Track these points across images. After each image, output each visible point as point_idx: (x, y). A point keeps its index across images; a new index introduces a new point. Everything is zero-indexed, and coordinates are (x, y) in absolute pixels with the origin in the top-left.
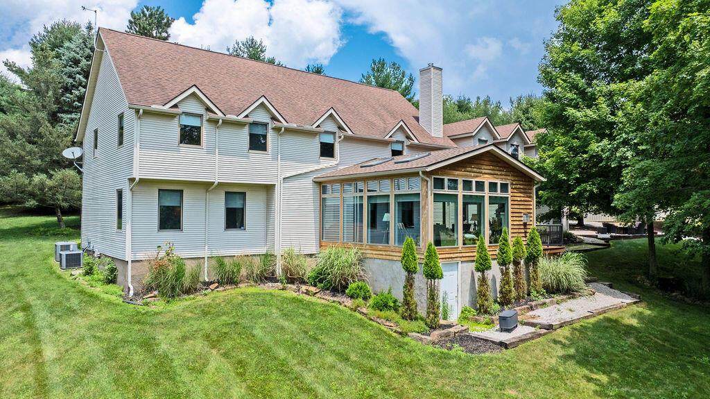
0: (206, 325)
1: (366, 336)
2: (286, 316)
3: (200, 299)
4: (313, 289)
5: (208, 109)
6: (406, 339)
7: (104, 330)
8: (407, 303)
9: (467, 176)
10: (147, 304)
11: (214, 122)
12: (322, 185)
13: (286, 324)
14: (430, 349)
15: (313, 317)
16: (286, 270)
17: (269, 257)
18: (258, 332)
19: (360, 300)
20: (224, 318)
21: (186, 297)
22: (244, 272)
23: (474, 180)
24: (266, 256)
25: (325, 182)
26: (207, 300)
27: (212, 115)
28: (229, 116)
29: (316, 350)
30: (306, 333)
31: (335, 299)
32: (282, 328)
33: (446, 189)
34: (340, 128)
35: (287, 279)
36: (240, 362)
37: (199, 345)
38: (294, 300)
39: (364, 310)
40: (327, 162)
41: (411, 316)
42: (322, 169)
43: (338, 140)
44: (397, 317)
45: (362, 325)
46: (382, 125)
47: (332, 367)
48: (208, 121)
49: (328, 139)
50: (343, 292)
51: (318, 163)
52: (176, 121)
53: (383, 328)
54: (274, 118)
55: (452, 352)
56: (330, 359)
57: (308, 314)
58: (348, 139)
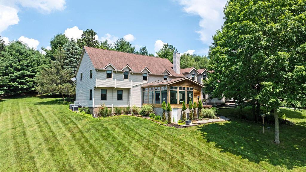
0: (114, 122)
1: (152, 125)
2: (133, 121)
3: (111, 117)
4: (140, 116)
5: (114, 69)
6: (162, 125)
7: (90, 123)
8: (163, 118)
9: (180, 86)
10: (99, 118)
11: (115, 72)
12: (143, 88)
13: (133, 122)
14: (167, 127)
15: (140, 121)
16: (133, 111)
17: (129, 108)
18: (127, 124)
19: (152, 118)
20: (118, 121)
21: (108, 117)
22: (122, 111)
23: (182, 87)
24: (128, 107)
25: (144, 87)
26: (113, 117)
27: (114, 70)
28: (119, 70)
29: (140, 127)
30: (138, 124)
31: (146, 118)
32: (133, 123)
33: (174, 89)
34: (148, 72)
35: (134, 113)
36: (123, 129)
37: (113, 126)
38: (135, 118)
39: (153, 120)
40: (145, 82)
41: (164, 121)
42: (143, 84)
43: (148, 76)
44: (161, 121)
45: (152, 123)
46: (161, 70)
47: (144, 130)
48: (113, 72)
49: (145, 75)
50: (148, 116)
51: (142, 82)
52: (106, 72)
53: (157, 123)
54: (130, 70)
55: (172, 128)
56: (143, 129)
57: (139, 121)
58: (151, 75)
